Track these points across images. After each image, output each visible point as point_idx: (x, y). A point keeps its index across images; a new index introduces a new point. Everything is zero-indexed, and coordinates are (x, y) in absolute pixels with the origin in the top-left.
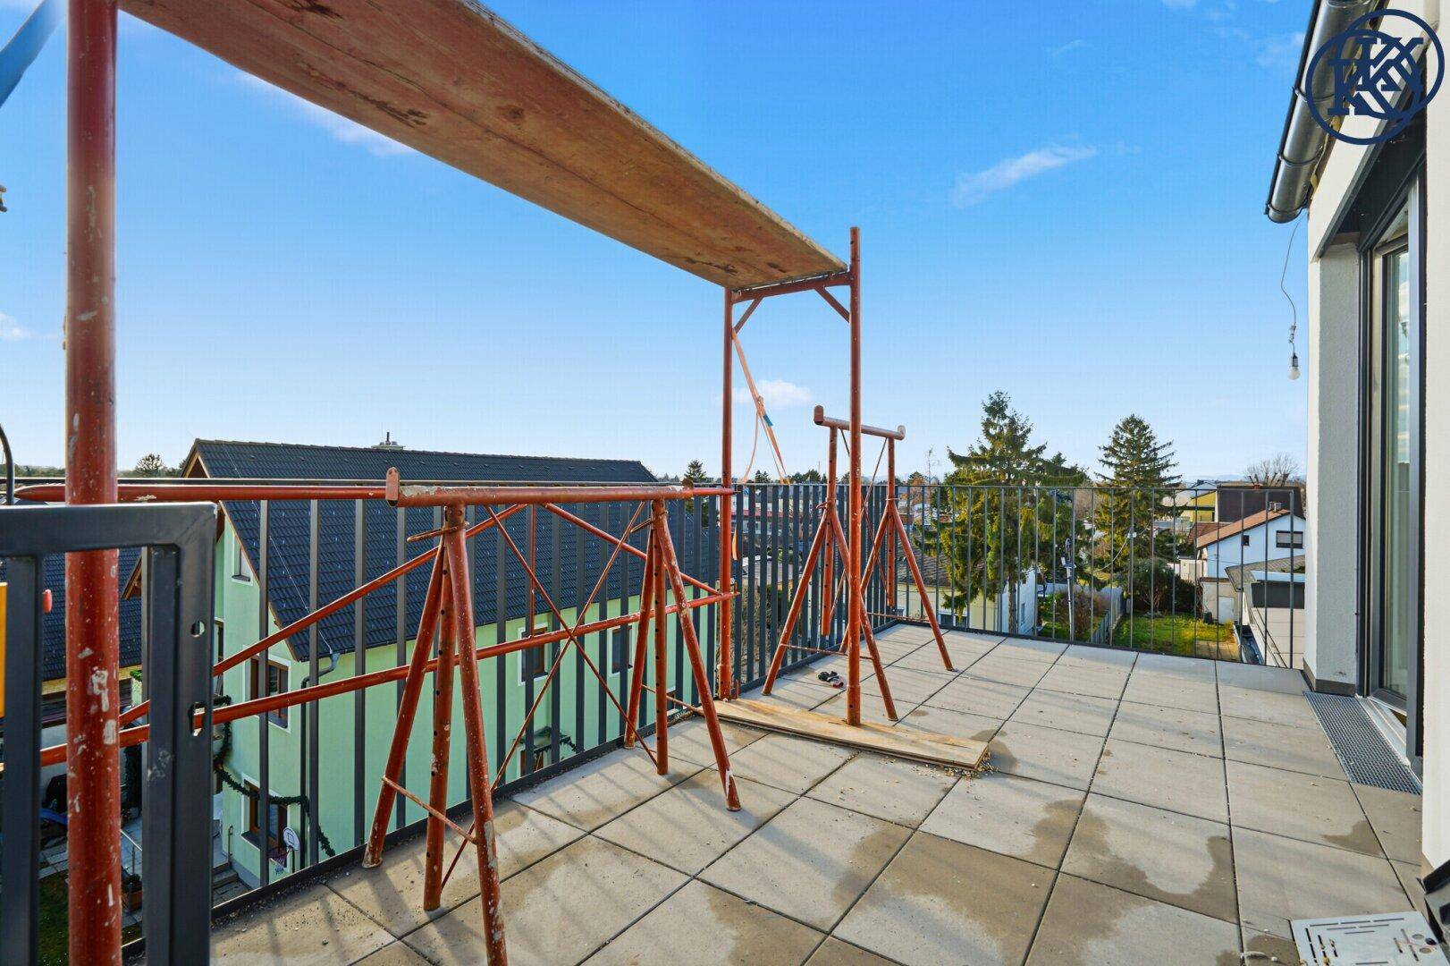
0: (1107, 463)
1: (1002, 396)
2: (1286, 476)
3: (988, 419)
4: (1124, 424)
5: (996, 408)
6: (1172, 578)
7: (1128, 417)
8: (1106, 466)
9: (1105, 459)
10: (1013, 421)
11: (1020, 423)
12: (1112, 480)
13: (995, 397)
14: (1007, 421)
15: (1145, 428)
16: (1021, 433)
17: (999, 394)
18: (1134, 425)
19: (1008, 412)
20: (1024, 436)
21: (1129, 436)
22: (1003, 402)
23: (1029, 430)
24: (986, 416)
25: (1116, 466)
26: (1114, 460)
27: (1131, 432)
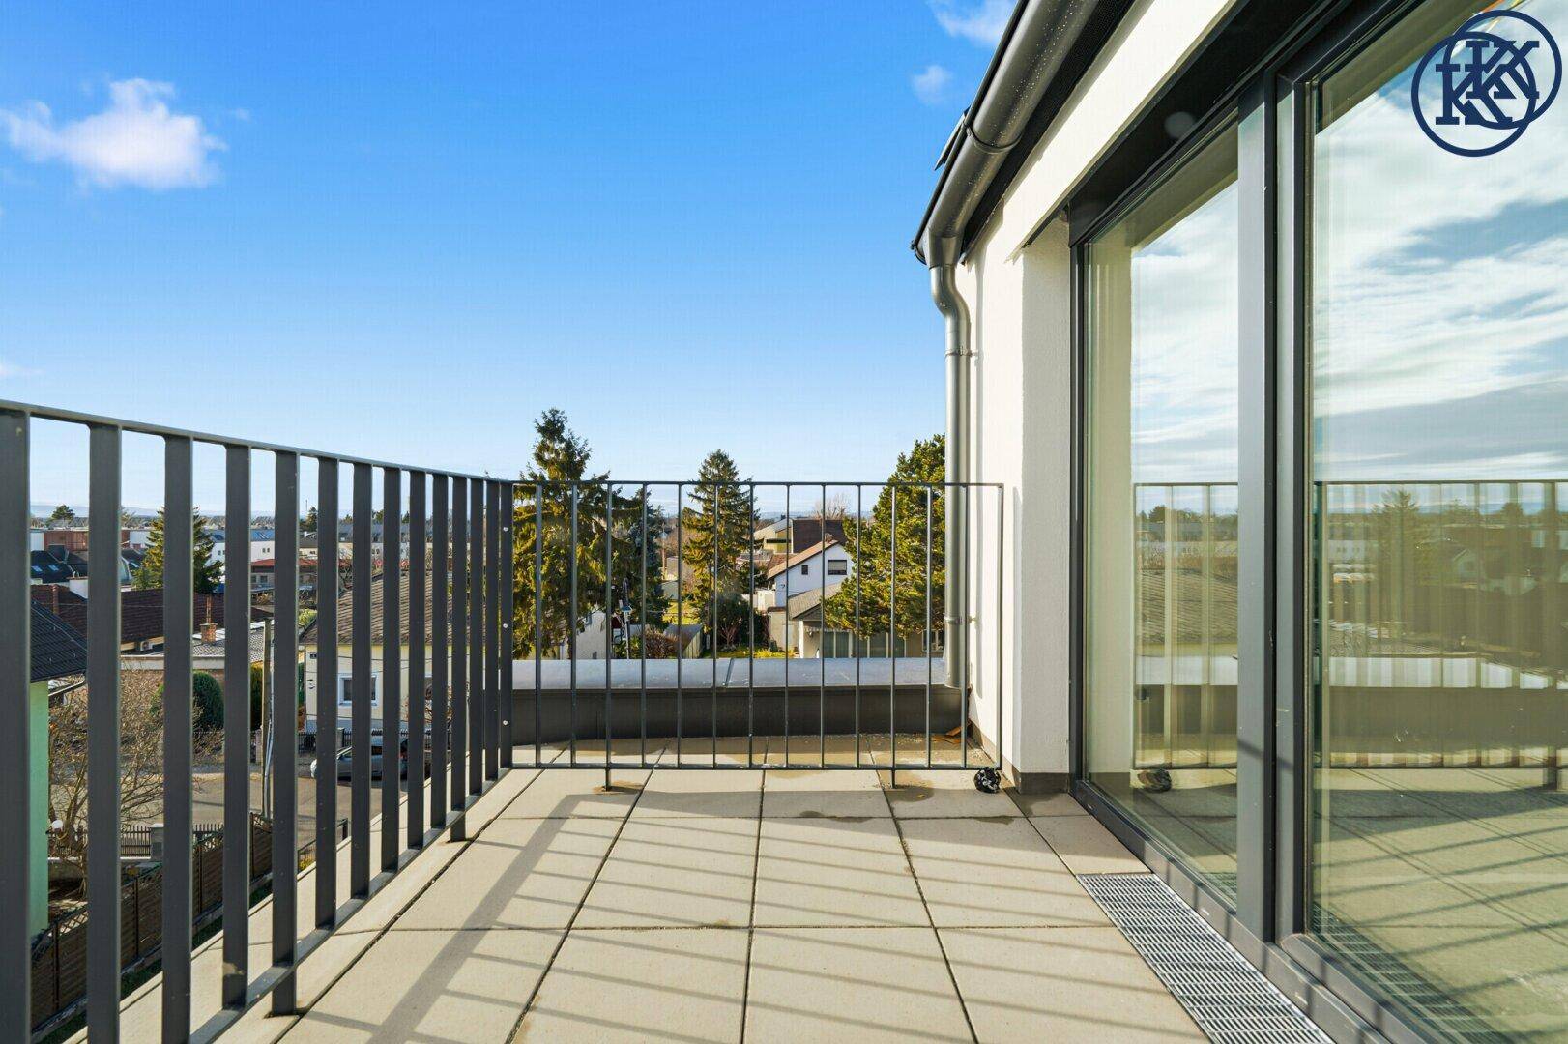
0: (696, 497)
1: (559, 415)
2: (842, 511)
3: (543, 441)
4: (711, 459)
5: (552, 429)
6: (747, 609)
7: (715, 451)
8: (695, 500)
9: (694, 494)
10: (569, 445)
11: (578, 447)
12: (700, 515)
13: (549, 415)
14: (563, 445)
15: (730, 464)
16: (578, 458)
17: (554, 412)
18: (720, 460)
19: (565, 435)
20: (582, 462)
21: (716, 472)
22: (558, 422)
23: (587, 457)
24: (540, 437)
25: (704, 500)
26: (701, 495)
27: (718, 466)
